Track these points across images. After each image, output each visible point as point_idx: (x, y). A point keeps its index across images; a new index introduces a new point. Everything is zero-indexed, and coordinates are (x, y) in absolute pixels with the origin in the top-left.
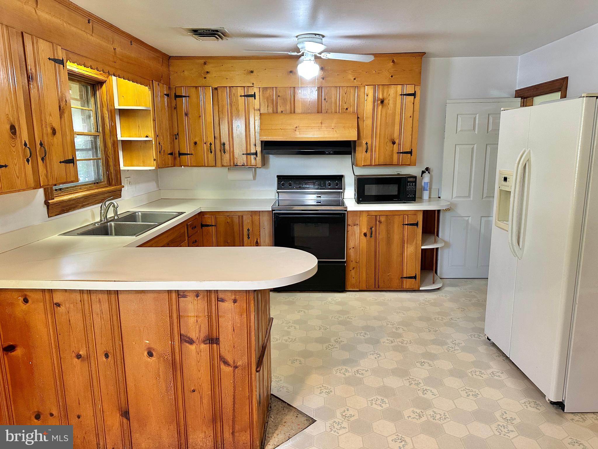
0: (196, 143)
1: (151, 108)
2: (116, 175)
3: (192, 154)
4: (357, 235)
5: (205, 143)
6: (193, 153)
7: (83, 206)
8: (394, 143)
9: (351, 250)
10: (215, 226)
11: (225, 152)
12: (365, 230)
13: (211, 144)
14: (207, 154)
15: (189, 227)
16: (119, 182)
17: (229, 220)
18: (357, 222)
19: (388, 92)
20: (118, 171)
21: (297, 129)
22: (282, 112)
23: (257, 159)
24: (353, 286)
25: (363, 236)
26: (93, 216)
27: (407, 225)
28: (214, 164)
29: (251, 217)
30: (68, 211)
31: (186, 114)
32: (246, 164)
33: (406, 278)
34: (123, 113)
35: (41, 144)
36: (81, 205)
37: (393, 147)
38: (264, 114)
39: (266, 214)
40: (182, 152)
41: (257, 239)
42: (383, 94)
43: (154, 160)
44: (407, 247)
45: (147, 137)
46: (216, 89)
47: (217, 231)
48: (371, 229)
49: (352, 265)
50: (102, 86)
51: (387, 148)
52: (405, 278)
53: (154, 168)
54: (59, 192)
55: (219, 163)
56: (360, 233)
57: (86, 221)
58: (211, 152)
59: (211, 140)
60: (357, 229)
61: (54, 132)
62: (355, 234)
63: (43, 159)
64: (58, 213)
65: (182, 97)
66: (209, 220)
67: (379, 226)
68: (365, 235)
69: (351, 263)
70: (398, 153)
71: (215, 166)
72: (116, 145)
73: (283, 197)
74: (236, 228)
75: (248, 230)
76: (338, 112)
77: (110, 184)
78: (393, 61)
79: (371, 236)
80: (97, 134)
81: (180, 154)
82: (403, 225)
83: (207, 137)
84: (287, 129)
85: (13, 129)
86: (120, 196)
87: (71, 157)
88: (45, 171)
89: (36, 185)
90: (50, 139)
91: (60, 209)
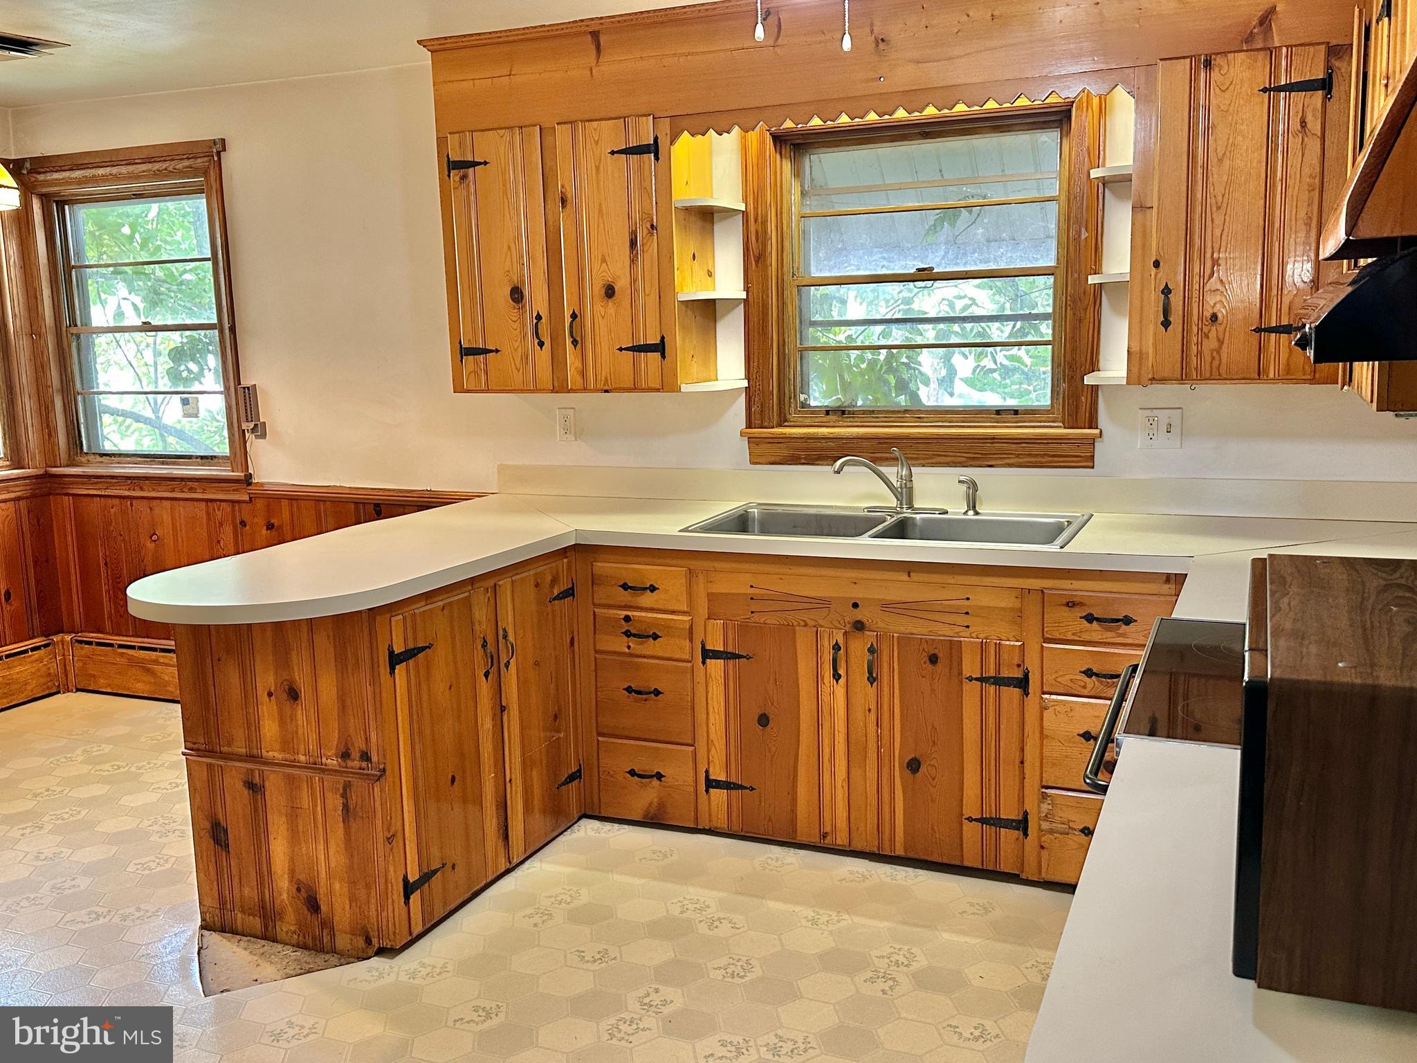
30: (812, 460)
35: (574, 316)
50: (1069, 121)
61: (610, 292)
63: (576, 343)
64: (777, 459)
85: (517, 294)
86: (1088, 461)
87: (653, 340)
88: (578, 364)
89: (560, 387)
90: (599, 308)
91: (785, 452)
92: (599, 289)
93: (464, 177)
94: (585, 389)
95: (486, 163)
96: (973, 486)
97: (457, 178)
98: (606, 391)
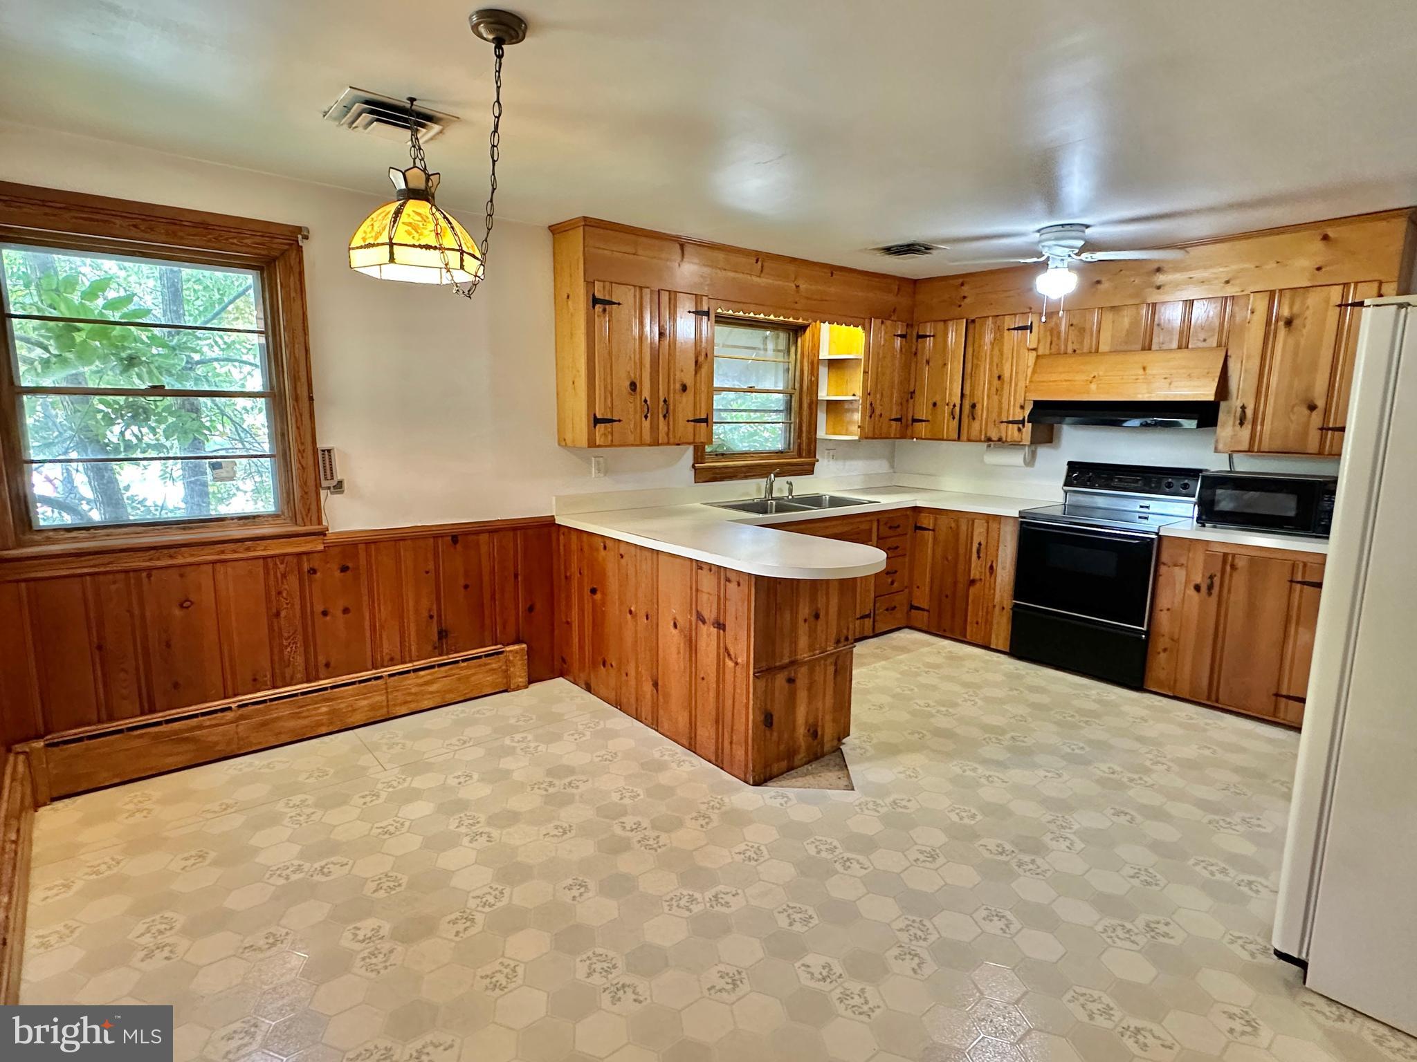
0: (935, 404)
1: (862, 356)
2: (809, 444)
3: (928, 421)
4: (1179, 587)
5: (948, 405)
6: (930, 418)
7: (746, 477)
8: (1312, 408)
9: (1162, 613)
10: (933, 530)
11: (974, 419)
12: (1198, 578)
13: (954, 406)
14: (948, 421)
15: (882, 523)
16: (812, 453)
17: (953, 525)
18: (1183, 560)
19: (1303, 303)
20: (813, 440)
21: (1095, 380)
22: (1075, 351)
23: (1024, 430)
24: (1160, 683)
25: (1191, 592)
26: (759, 490)
27: (1303, 583)
28: (956, 436)
29: (986, 524)
30: (722, 479)
31: (928, 362)
32: (1004, 439)
33: (1289, 697)
34: (834, 364)
35: (665, 401)
36: (743, 475)
37: (1310, 416)
38: (1044, 356)
39: (1011, 521)
40: (917, 417)
41: (992, 562)
42: (1291, 307)
43: (859, 427)
44: (1296, 632)
45: (854, 395)
46: (973, 321)
47: (935, 539)
48: (1211, 577)
49: (1163, 642)
50: (805, 331)
51: (1294, 417)
52: (1284, 696)
53: (857, 438)
54: (721, 457)
55: (964, 435)
56: (1187, 582)
57: (747, 494)
58: (954, 418)
59: (957, 400)
60: (1180, 574)
61: (684, 388)
62: (1175, 584)
63: (665, 416)
64: (707, 479)
65: (926, 336)
66: (927, 521)
67: (1231, 575)
68: (1197, 588)
69: (1162, 639)
70: (1322, 429)
71: (959, 438)
72: (814, 406)
73: (1072, 499)
74: (963, 537)
75: (980, 544)
76: (1183, 346)
77: (800, 456)
78: (1325, 238)
79: (1210, 594)
80: (792, 391)
81: (915, 421)
82: (1291, 581)
83: (950, 398)
84: (1074, 381)
85: (633, 386)
86: (812, 472)
87: (704, 416)
88: (666, 428)
89: (655, 443)
90: (678, 396)
91: (710, 475)
92: (678, 386)
93: (604, 310)
94: (668, 443)
95: (619, 304)
96: (791, 484)
97: (601, 310)
98: (679, 445)
